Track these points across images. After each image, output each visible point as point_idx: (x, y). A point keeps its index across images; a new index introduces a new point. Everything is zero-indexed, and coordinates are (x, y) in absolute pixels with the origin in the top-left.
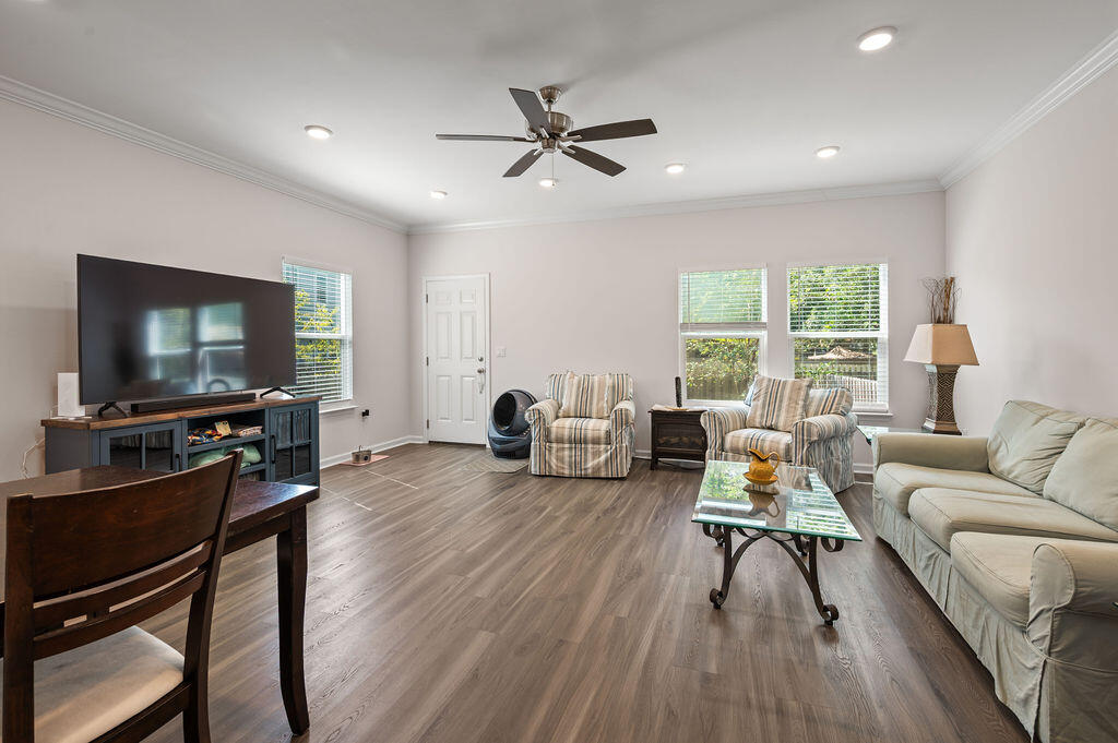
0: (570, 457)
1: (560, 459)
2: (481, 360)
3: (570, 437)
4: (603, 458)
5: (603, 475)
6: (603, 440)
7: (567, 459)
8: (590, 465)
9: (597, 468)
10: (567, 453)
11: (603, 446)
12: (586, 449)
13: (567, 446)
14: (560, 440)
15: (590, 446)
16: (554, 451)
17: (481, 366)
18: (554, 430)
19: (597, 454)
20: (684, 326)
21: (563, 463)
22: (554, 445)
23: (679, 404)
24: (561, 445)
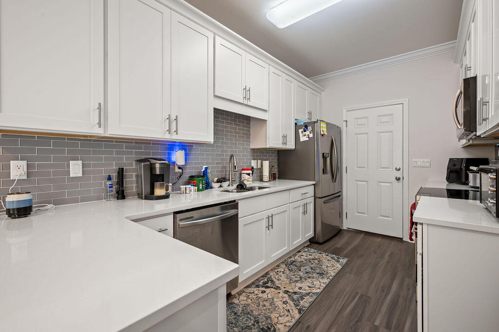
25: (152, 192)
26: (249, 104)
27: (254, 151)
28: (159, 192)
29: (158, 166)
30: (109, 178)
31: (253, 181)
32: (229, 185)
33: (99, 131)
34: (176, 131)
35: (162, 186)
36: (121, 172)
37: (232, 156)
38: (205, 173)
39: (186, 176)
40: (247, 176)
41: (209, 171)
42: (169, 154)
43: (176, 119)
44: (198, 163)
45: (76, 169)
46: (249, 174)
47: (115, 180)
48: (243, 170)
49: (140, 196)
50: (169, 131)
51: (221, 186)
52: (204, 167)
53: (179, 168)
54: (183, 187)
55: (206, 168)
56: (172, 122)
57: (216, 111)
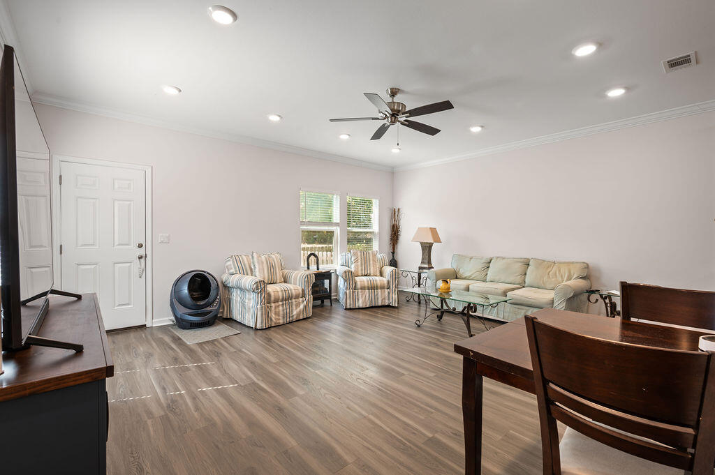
0: (283, 310)
1: (277, 314)
2: (140, 246)
3: (283, 297)
4: (302, 306)
5: (301, 317)
6: (301, 295)
7: (281, 313)
8: (295, 313)
9: (298, 315)
10: (281, 308)
11: (301, 299)
12: (292, 303)
13: (281, 303)
14: (276, 301)
15: (294, 300)
16: (273, 309)
17: (141, 252)
18: (272, 294)
19: (298, 305)
20: (303, 223)
21: (279, 316)
22: (273, 305)
23: (318, 269)
24: (277, 304)
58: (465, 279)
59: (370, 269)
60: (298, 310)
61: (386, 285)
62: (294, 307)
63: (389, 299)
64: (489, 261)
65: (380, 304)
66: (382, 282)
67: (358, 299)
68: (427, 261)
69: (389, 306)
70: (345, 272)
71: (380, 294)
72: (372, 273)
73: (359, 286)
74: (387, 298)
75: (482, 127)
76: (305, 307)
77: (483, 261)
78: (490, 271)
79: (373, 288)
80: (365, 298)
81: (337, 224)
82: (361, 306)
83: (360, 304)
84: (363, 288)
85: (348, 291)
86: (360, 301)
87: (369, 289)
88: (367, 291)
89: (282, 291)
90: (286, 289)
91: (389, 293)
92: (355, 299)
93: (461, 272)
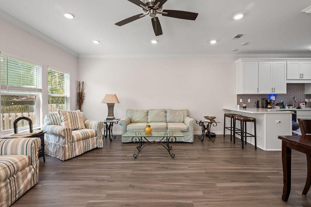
0: (7, 191)
3: (7, 175)
4: (29, 176)
5: (29, 188)
6: (27, 164)
8: (21, 186)
10: (4, 191)
11: (28, 169)
12: (18, 177)
13: (3, 184)
15: (20, 173)
19: (25, 176)
25: (267, 107)
26: (303, 79)
27: (307, 95)
28: (269, 106)
29: (269, 100)
30: (256, 103)
31: (306, 107)
32: (293, 108)
33: (257, 93)
34: (274, 92)
35: (270, 105)
36: (258, 102)
37: (294, 98)
38: (282, 103)
39: (276, 103)
40: (302, 105)
41: (284, 102)
42: (270, 97)
43: (274, 89)
44: (280, 100)
45: (249, 101)
46: (303, 104)
47: (257, 103)
48: (300, 102)
49: (263, 107)
50: (272, 92)
51: (289, 108)
52: (282, 101)
53: (273, 101)
54: (275, 106)
55: (283, 102)
56: (273, 89)
57: (287, 84)
58: (136, 122)
59: (78, 124)
60: (26, 181)
61: (95, 134)
62: (20, 181)
63: (97, 144)
64: (147, 111)
65: (91, 148)
66: (92, 133)
67: (75, 150)
68: (112, 115)
69: (97, 148)
70: (64, 130)
71: (91, 142)
72: (80, 127)
73: (75, 139)
74: (95, 143)
75: (157, 41)
76: (33, 175)
77: (144, 112)
78: (149, 117)
79: (86, 138)
80: (81, 148)
81: (40, 90)
82: (78, 154)
83: (77, 153)
84: (79, 140)
85: (66, 146)
86: (77, 151)
87: (83, 140)
88: (81, 141)
89: (4, 168)
90: (9, 164)
91: (97, 139)
92: (73, 150)
93: (133, 119)
